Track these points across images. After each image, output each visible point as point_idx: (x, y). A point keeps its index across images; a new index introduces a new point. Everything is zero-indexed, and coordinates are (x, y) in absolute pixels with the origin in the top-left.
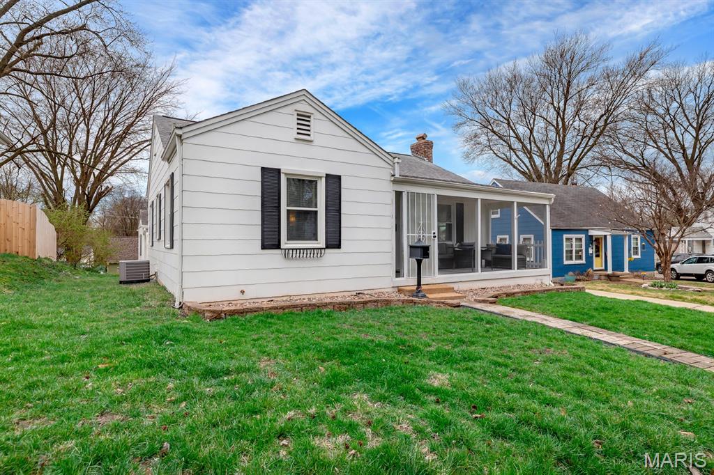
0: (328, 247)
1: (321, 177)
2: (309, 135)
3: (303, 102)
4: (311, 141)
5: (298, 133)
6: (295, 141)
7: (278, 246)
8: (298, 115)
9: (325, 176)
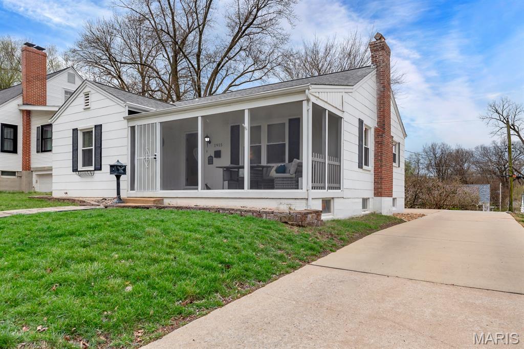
0: (95, 169)
1: (93, 128)
2: (89, 105)
3: (87, 87)
4: (89, 108)
5: (85, 106)
7: (77, 170)
8: (85, 95)
9: (94, 126)
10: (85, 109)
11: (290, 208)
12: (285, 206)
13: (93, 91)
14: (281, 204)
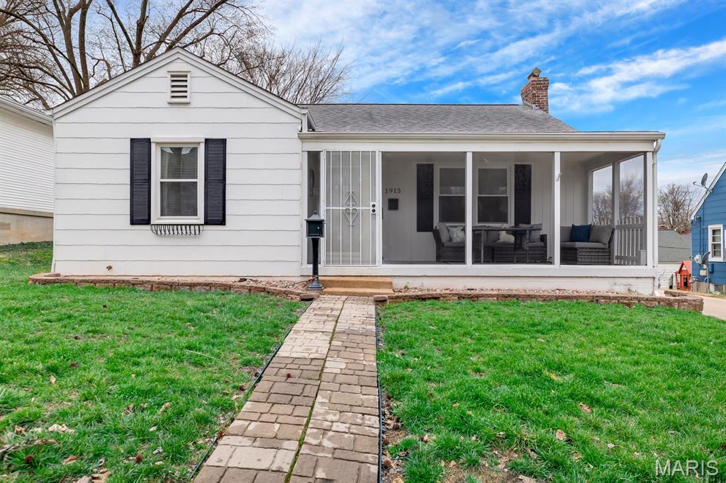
0: (207, 223)
1: (199, 143)
2: (186, 97)
3: (178, 61)
4: (188, 103)
5: (173, 97)
6: (168, 106)
7: (147, 222)
8: (172, 76)
9: (204, 141)
10: (170, 103)
11: (629, 290)
12: (622, 287)
13: (196, 72)
14: (615, 284)
